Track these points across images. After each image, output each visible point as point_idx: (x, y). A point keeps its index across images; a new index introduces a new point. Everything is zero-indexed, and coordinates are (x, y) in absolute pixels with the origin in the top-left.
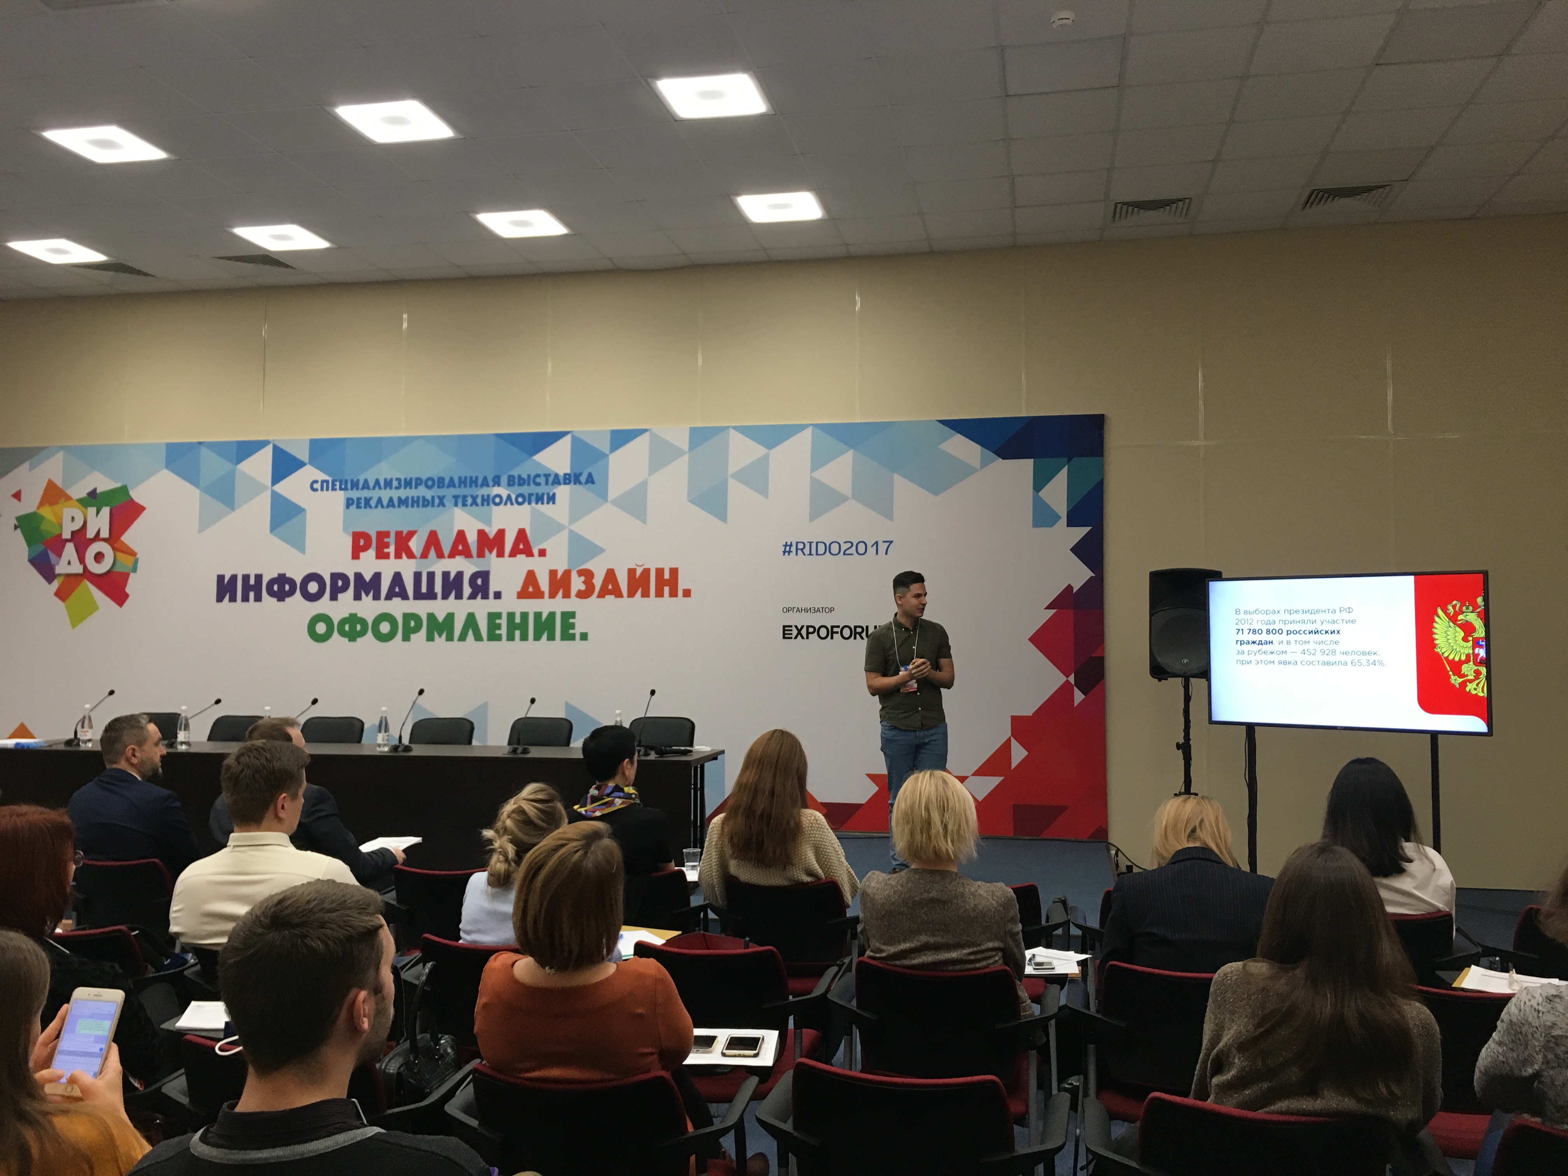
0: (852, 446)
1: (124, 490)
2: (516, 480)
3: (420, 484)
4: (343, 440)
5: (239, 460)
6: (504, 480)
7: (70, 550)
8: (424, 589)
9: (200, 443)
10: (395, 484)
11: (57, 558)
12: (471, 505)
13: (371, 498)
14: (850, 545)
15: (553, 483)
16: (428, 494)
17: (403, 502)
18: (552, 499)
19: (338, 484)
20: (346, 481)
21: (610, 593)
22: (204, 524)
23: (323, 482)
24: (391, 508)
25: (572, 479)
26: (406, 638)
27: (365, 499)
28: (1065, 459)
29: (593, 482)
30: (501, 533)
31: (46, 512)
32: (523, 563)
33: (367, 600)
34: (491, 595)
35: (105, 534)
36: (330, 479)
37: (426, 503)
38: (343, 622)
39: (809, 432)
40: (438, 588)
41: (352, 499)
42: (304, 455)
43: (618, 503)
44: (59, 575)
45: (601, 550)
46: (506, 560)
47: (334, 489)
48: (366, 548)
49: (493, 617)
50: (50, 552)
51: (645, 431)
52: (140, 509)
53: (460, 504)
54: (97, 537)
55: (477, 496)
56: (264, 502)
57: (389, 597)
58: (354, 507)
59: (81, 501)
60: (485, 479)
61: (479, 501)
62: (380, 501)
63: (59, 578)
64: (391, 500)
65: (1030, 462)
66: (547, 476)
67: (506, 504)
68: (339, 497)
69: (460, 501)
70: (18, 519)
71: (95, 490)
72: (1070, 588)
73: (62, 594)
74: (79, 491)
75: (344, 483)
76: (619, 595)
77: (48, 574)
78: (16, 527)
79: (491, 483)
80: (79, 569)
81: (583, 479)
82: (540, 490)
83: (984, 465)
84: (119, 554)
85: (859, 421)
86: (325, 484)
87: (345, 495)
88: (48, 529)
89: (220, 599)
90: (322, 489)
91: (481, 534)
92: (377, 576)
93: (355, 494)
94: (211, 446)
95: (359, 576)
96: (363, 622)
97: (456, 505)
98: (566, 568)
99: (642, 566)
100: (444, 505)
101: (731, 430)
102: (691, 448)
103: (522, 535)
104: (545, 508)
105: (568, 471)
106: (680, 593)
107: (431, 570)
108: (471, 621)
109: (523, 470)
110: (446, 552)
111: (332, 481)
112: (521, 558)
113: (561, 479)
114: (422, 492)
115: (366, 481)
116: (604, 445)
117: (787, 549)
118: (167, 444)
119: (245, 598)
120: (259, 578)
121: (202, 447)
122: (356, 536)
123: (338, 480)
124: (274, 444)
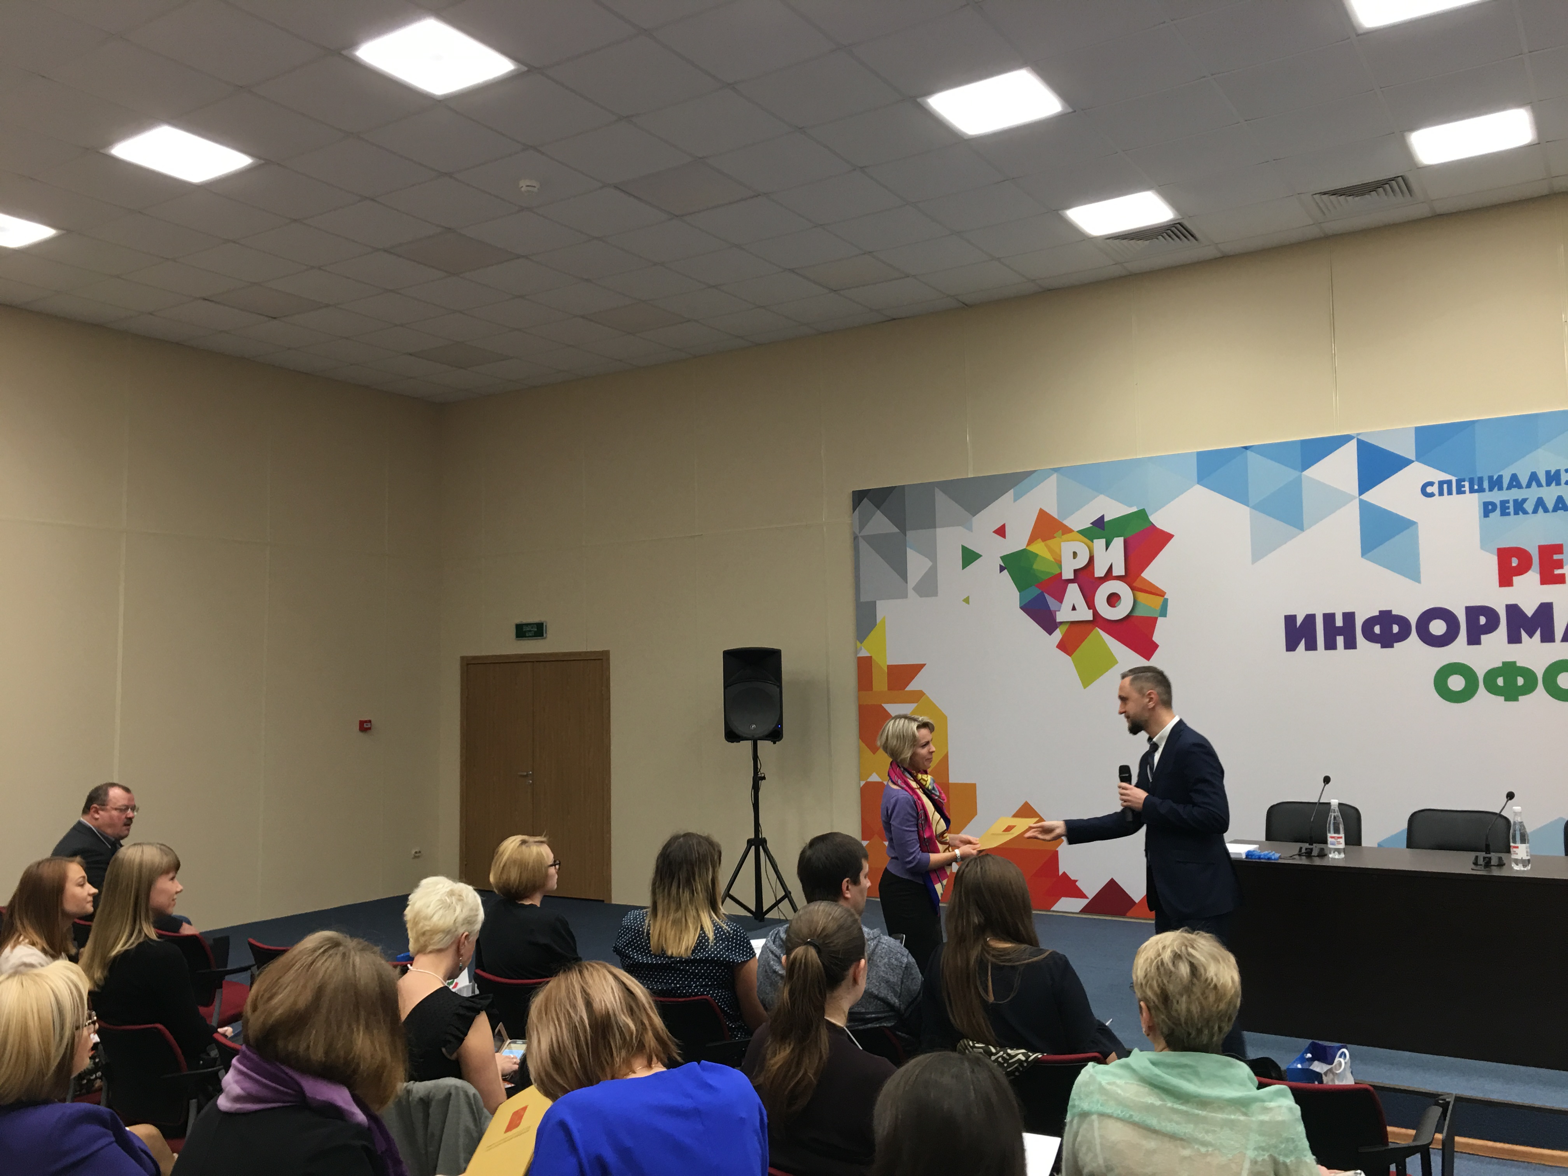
1: (1142, 515)
4: (1473, 423)
5: (1306, 465)
7: (1073, 593)
9: (1246, 448)
10: (1565, 477)
11: (1060, 603)
13: (1525, 500)
19: (1467, 484)
20: (1481, 480)
22: (1259, 551)
23: (1441, 483)
27: (1515, 501)
31: (1039, 548)
33: (1531, 641)
35: (1119, 570)
36: (1454, 479)
38: (1493, 674)
41: (1494, 505)
42: (1409, 452)
47: (1460, 491)
48: (1523, 569)
50: (1046, 596)
52: (1166, 537)
54: (1109, 575)
56: (1348, 517)
58: (1496, 515)
59: (1082, 532)
62: (1540, 503)
63: (1061, 627)
64: (1560, 501)
68: (1471, 502)
71: (1103, 517)
74: (1080, 520)
75: (1476, 481)
77: (1048, 623)
78: (1002, 569)
80: (1088, 615)
84: (1141, 596)
86: (1445, 486)
87: (1479, 498)
88: (1043, 568)
89: (1291, 646)
90: (1441, 493)
92: (1546, 609)
93: (1496, 497)
94: (1262, 450)
95: (1513, 610)
96: (1528, 674)
111: (1457, 480)
115: (1514, 477)
118: (1199, 454)
119: (1330, 645)
120: (1349, 617)
121: (1249, 452)
122: (1504, 555)
123: (1467, 479)
124: (1358, 440)
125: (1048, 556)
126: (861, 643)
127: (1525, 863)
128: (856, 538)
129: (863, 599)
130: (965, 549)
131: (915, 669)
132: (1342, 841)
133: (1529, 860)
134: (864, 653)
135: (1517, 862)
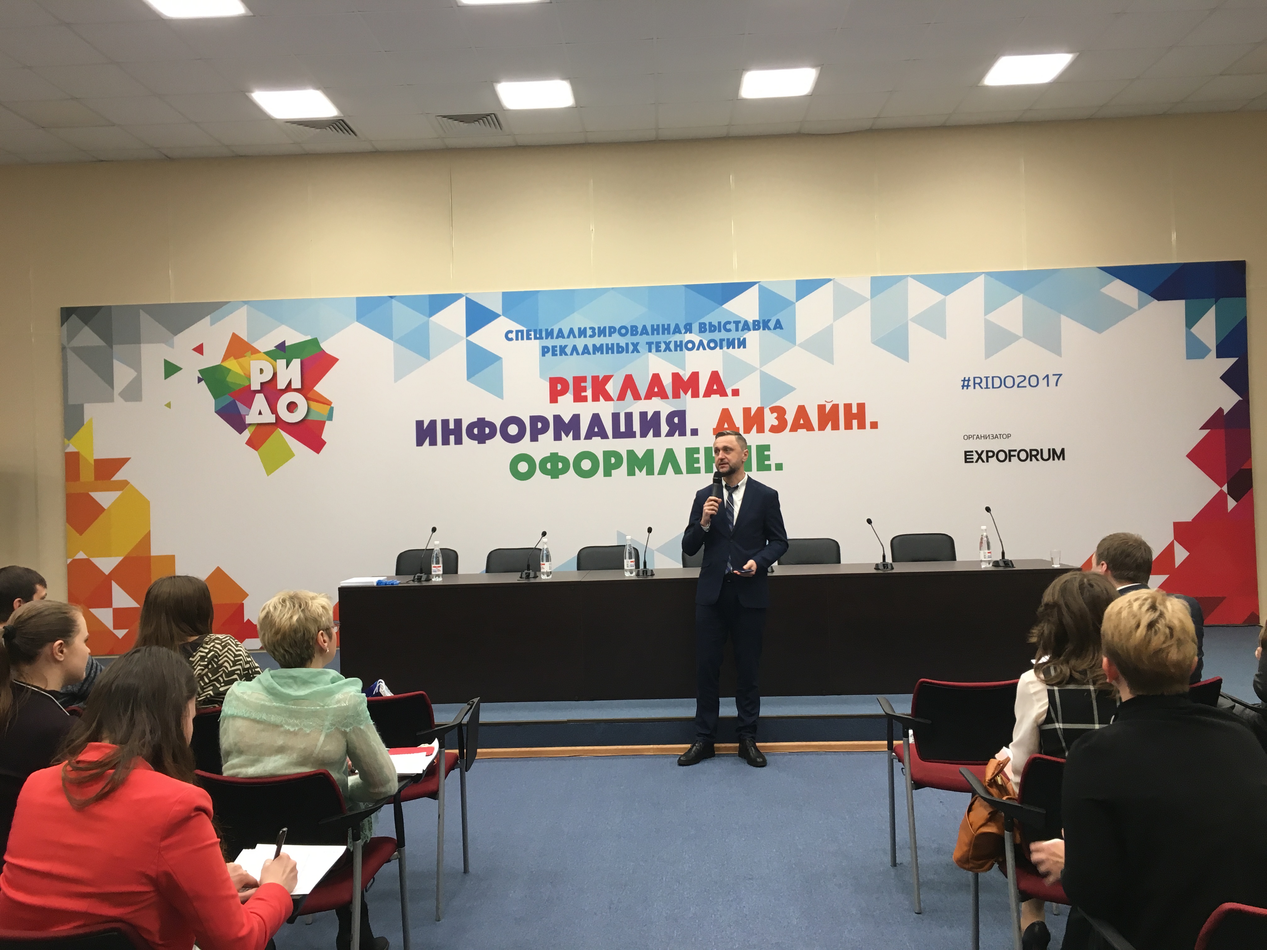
0: (1021, 291)
1: (315, 342)
2: (707, 327)
3: (614, 332)
4: (537, 292)
5: (431, 314)
6: (696, 327)
7: (260, 401)
8: (623, 429)
9: (391, 297)
10: (589, 332)
11: (249, 409)
12: (665, 351)
13: (566, 346)
14: (1023, 378)
15: (742, 330)
16: (622, 341)
17: (598, 349)
18: (742, 343)
19: (532, 333)
20: (541, 331)
21: (802, 427)
22: (400, 373)
23: (517, 332)
24: (586, 355)
25: (761, 325)
26: (607, 474)
27: (561, 346)
28: (1214, 299)
29: (781, 328)
30: (695, 376)
31: (232, 365)
32: (717, 403)
33: (567, 439)
34: (688, 432)
35: (297, 384)
36: (525, 329)
37: (620, 350)
38: (544, 461)
39: (981, 279)
40: (636, 427)
41: (548, 348)
42: (498, 309)
43: (804, 346)
44: (250, 425)
45: (792, 389)
46: (701, 400)
47: (528, 338)
48: (564, 392)
49: (691, 452)
50: (238, 403)
51: (829, 280)
52: (334, 360)
53: (654, 350)
54: (288, 388)
55: (670, 342)
56: (459, 353)
57: (588, 436)
58: (549, 355)
59: (268, 353)
60: (677, 326)
61: (672, 346)
62: (575, 348)
63: (249, 427)
64: (586, 347)
65: (1182, 303)
66: (737, 323)
67: (698, 349)
68: (535, 346)
69: (654, 347)
70: (201, 371)
71: (284, 342)
72: (1220, 410)
73: (253, 443)
74: (267, 343)
75: (538, 332)
76: (810, 428)
77: (239, 424)
78: (200, 380)
79: (683, 331)
80: (272, 419)
81: (772, 324)
82: (731, 336)
83: (1141, 305)
84: (313, 404)
85: (1026, 269)
86: (520, 334)
87: (540, 343)
88: (235, 380)
89: (420, 443)
90: (517, 339)
91: (676, 377)
92: (576, 418)
93: (549, 343)
94: (402, 299)
95: (557, 418)
96: (565, 460)
97: (650, 351)
98: (760, 406)
99: (831, 402)
100: (638, 352)
101: (909, 279)
102: (873, 295)
103: (715, 377)
104: (736, 352)
105: (757, 319)
106: (868, 425)
107: (628, 410)
108: (670, 456)
109: (713, 318)
110: (643, 393)
111: (527, 330)
112: (715, 397)
113: (751, 327)
114: (616, 339)
115: (560, 331)
116: (790, 294)
117: (965, 384)
118: (358, 298)
119: (446, 442)
120: (458, 422)
121: (393, 301)
122: (554, 382)
123: (533, 330)
124: (466, 297)
125: (240, 371)
126: (69, 439)
127: (548, 574)
128: (64, 349)
129: (71, 402)
130: (167, 363)
131: (120, 463)
132: (441, 569)
133: (551, 572)
134: (71, 449)
135: (543, 573)
